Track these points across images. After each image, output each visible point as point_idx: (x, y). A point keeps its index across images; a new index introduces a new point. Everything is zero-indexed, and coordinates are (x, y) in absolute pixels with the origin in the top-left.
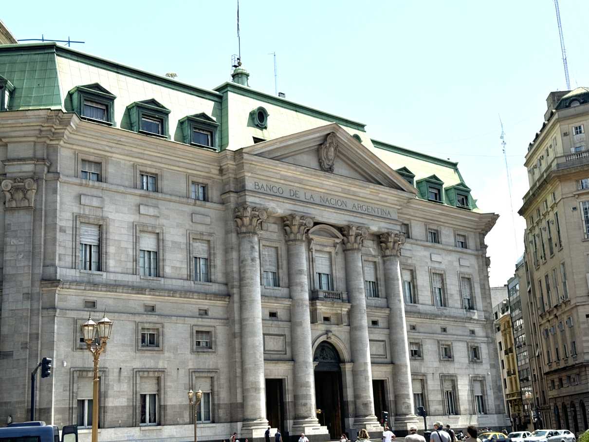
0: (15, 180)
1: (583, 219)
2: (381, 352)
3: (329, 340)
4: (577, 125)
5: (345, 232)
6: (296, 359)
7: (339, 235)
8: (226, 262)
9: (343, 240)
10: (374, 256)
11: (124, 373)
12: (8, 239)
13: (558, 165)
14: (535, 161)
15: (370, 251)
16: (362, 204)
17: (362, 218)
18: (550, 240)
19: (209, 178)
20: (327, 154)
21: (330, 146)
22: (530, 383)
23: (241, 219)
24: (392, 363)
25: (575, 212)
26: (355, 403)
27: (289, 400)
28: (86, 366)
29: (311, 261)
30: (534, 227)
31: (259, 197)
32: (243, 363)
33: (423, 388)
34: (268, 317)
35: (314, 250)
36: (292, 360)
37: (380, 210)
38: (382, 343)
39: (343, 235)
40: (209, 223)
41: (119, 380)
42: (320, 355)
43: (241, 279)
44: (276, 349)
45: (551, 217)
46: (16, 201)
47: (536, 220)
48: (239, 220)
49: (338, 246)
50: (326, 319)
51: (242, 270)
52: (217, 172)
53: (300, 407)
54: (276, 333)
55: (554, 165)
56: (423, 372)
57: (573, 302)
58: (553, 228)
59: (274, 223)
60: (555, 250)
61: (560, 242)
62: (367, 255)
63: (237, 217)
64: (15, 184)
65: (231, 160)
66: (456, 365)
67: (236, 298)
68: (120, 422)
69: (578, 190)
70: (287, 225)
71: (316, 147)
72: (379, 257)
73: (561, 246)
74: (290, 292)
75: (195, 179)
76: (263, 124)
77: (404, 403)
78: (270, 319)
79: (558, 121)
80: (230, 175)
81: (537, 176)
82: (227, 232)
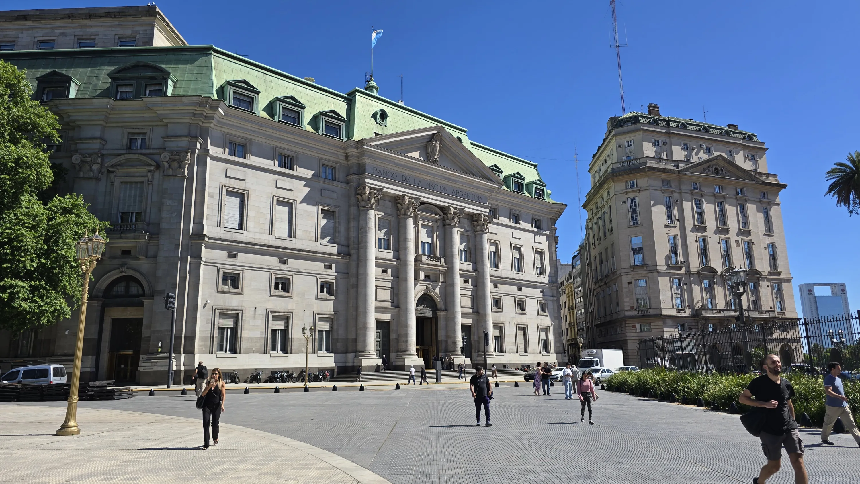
0: (172, 152)
1: (630, 210)
2: (470, 304)
3: (429, 294)
4: (629, 140)
5: (446, 212)
6: (401, 306)
7: (441, 213)
8: (348, 229)
9: (443, 217)
10: (468, 231)
11: (259, 312)
12: (165, 201)
13: (613, 169)
14: (596, 168)
15: (465, 227)
16: (459, 190)
17: (459, 201)
18: (604, 226)
19: (337, 163)
20: (433, 149)
21: (436, 143)
22: (585, 332)
23: (361, 196)
24: (479, 314)
25: (624, 205)
26: (446, 341)
27: (394, 338)
28: (227, 304)
29: (417, 232)
30: (593, 217)
31: (377, 180)
32: (357, 308)
33: (501, 332)
34: (380, 273)
35: (420, 224)
36: (398, 307)
37: (473, 196)
38: (470, 297)
39: (444, 214)
40: (336, 198)
41: (254, 317)
42: (421, 304)
43: (359, 243)
44: (385, 298)
45: (606, 209)
46: (172, 170)
47: (595, 211)
48: (359, 197)
49: (439, 222)
50: (427, 277)
51: (360, 236)
52: (343, 158)
53: (401, 343)
54: (386, 286)
55: (610, 170)
56: (502, 320)
57: (618, 272)
58: (607, 217)
59: (390, 201)
60: (608, 233)
61: (612, 227)
63: (358, 194)
64: (172, 156)
65: (354, 148)
66: (527, 316)
67: (354, 257)
68: (254, 349)
69: (627, 189)
70: (400, 203)
71: (425, 144)
72: (472, 232)
73: (612, 231)
74: (399, 255)
75: (326, 163)
76: (384, 123)
78: (382, 275)
79: (615, 136)
80: (354, 161)
81: (597, 179)
82: (350, 206)
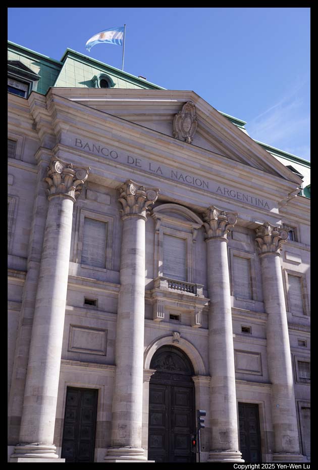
2: (255, 367)
3: (175, 344)
5: (206, 217)
6: (118, 362)
7: (199, 220)
8: (30, 232)
9: (203, 226)
10: (248, 252)
15: (242, 246)
16: (230, 189)
17: (229, 203)
19: (19, 133)
20: (182, 126)
21: (186, 117)
23: (52, 178)
24: (269, 383)
26: (210, 431)
27: (104, 420)
31: (80, 156)
34: (82, 304)
35: (161, 232)
36: (113, 364)
37: (254, 199)
38: (257, 356)
39: (204, 221)
42: (164, 364)
43: (42, 251)
44: (90, 347)
48: (48, 179)
49: (195, 232)
50: (174, 317)
53: (116, 431)
54: (93, 326)
62: (237, 249)
63: (48, 176)
67: (32, 273)
70: (123, 197)
71: (169, 118)
72: (255, 254)
74: (118, 276)
77: (284, 436)
78: (85, 306)
82: (35, 196)
